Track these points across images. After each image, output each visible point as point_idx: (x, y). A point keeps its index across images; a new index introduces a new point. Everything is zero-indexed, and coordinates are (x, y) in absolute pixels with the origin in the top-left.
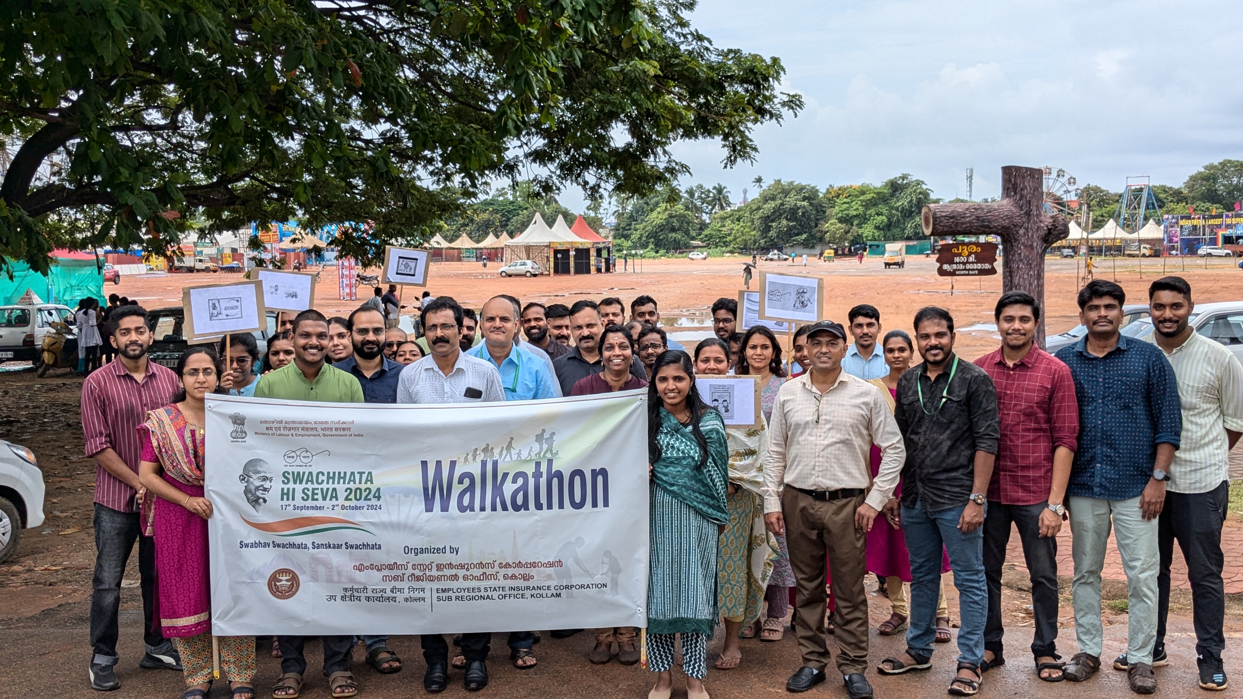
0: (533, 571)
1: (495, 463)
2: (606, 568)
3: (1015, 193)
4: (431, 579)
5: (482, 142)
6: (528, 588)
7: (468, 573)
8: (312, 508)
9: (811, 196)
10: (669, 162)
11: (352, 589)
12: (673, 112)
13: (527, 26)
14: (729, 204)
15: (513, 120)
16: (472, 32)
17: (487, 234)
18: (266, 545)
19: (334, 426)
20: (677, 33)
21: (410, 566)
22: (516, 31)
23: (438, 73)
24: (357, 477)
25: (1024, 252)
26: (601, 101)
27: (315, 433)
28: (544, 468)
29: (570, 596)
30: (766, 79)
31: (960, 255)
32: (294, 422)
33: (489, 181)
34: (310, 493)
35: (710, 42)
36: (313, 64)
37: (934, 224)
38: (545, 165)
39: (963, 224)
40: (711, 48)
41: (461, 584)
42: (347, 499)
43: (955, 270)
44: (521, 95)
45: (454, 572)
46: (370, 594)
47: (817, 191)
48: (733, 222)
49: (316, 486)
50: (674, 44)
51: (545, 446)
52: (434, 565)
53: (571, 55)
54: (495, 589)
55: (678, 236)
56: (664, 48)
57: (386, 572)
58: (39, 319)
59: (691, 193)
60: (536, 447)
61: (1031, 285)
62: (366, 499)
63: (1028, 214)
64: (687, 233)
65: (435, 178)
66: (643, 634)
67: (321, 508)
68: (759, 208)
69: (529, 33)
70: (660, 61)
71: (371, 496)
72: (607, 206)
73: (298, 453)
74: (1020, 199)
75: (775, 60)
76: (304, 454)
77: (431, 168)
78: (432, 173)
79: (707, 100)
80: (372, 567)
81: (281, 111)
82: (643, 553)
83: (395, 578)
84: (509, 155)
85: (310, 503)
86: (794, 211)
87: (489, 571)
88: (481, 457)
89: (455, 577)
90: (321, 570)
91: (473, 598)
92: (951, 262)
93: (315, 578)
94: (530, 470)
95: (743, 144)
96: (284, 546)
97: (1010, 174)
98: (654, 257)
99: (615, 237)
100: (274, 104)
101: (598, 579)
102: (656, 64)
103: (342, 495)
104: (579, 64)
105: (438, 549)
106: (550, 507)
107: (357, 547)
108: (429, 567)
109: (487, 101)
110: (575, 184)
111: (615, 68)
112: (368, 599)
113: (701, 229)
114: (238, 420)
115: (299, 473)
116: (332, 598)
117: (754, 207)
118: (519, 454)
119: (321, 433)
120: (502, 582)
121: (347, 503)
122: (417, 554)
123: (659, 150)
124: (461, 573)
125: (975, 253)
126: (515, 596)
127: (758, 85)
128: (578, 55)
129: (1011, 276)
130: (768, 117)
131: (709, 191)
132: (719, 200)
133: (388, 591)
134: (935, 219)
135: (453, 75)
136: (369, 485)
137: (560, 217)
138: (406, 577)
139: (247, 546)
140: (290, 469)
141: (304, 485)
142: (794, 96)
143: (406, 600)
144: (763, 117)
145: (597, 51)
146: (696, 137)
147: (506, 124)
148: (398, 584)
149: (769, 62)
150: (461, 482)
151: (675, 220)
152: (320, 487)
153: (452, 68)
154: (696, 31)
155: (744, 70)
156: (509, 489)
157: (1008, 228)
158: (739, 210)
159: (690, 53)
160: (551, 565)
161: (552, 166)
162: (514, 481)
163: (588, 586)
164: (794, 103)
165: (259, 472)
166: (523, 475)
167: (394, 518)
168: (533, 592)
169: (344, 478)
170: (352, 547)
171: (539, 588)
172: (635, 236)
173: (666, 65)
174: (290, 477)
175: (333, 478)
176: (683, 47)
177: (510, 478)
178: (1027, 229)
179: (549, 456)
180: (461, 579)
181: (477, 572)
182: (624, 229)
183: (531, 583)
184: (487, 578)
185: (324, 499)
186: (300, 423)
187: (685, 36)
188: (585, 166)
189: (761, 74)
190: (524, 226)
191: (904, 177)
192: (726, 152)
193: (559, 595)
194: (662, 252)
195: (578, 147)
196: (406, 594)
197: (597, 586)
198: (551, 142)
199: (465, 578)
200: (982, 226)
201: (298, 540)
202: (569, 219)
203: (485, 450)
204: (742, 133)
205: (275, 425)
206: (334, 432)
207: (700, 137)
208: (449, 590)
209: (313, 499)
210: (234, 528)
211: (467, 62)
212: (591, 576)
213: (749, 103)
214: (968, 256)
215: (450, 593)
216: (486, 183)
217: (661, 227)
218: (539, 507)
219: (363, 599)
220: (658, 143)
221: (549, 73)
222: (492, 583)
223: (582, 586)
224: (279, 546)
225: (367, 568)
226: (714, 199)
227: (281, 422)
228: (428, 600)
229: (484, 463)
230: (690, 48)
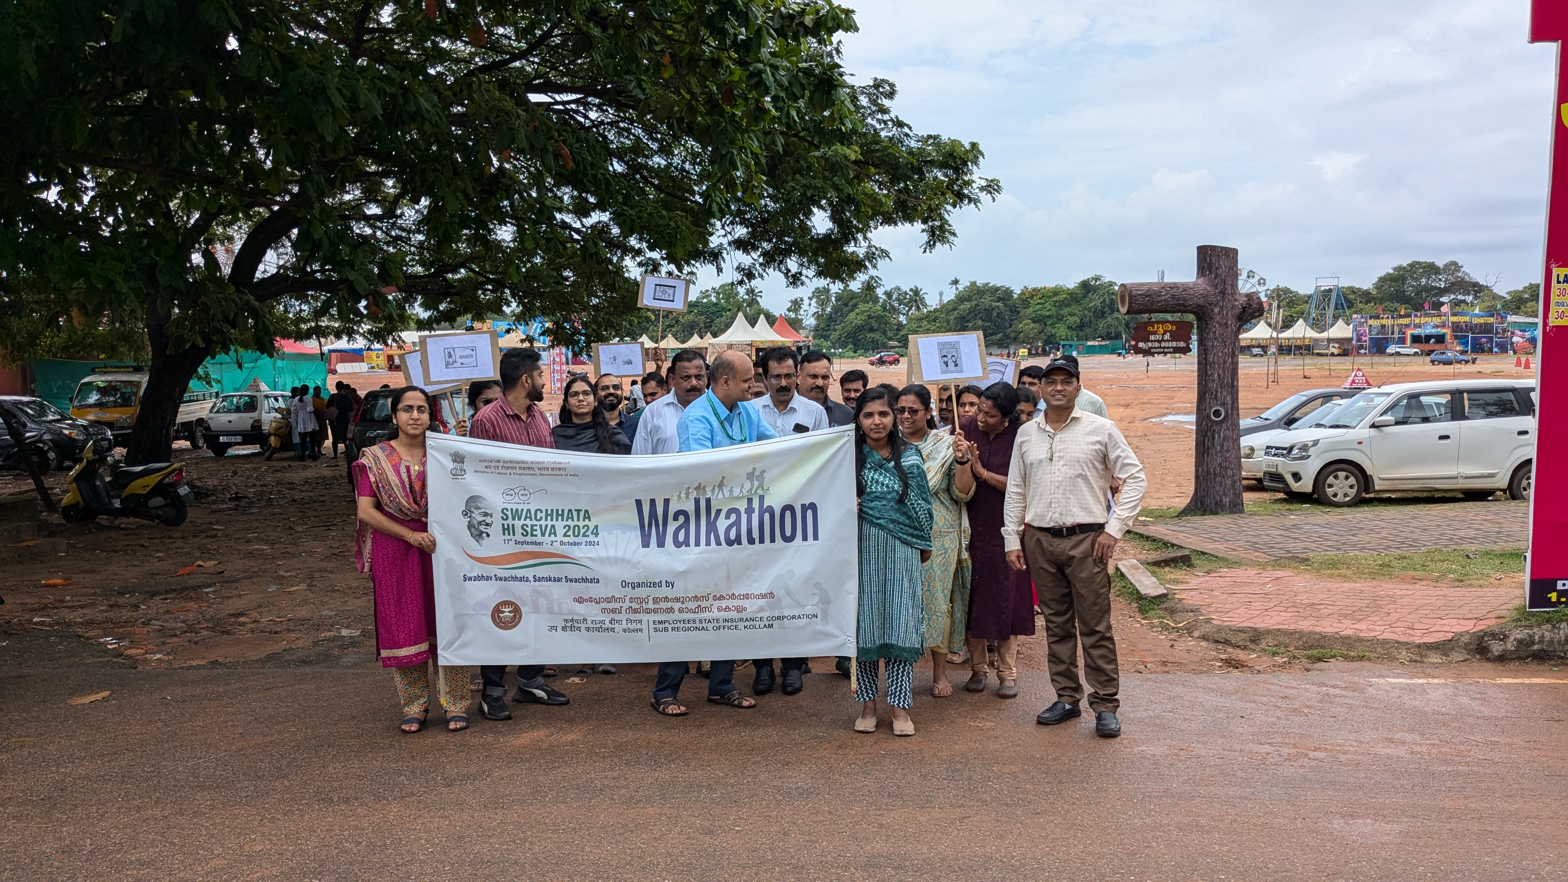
0: (745, 603)
1: (708, 501)
2: (816, 599)
3: (1211, 272)
4: (648, 611)
5: (688, 228)
6: (741, 620)
7: (684, 606)
8: (532, 543)
9: (1005, 295)
10: (870, 247)
11: (572, 621)
12: (873, 197)
13: (732, 108)
14: (926, 306)
15: (717, 203)
16: (678, 115)
17: (692, 335)
18: (488, 578)
19: (550, 466)
20: (878, 120)
21: (627, 599)
22: (722, 113)
23: (646, 166)
24: (575, 514)
25: (1218, 330)
26: (803, 186)
27: (531, 472)
28: (756, 504)
29: (782, 627)
30: (965, 164)
31: (1155, 333)
32: (511, 462)
33: (695, 270)
34: (529, 529)
35: (910, 128)
36: (525, 145)
37: (1130, 303)
38: (748, 254)
39: (1159, 302)
40: (911, 134)
41: (677, 616)
42: (565, 535)
43: (1150, 348)
44: (726, 174)
45: (669, 605)
46: (590, 625)
47: (1012, 292)
48: (929, 322)
49: (534, 522)
50: (875, 130)
51: (756, 484)
52: (650, 599)
53: (774, 142)
54: (709, 621)
55: (876, 336)
56: (865, 134)
57: (605, 605)
58: (266, 407)
59: (889, 295)
60: (747, 485)
61: (1225, 362)
62: (584, 535)
63: (1223, 292)
64: (884, 333)
65: (643, 269)
66: (854, 663)
67: (540, 544)
68: (954, 309)
69: (734, 114)
70: (861, 147)
71: (589, 533)
72: (807, 308)
73: (517, 491)
74: (1216, 278)
75: (974, 145)
76: (522, 492)
77: (638, 259)
78: (640, 264)
79: (907, 185)
80: (590, 600)
81: (494, 194)
82: (853, 585)
83: (613, 611)
84: (714, 241)
85: (529, 538)
86: (989, 311)
87: (704, 604)
88: (694, 494)
89: (671, 610)
90: (542, 601)
91: (689, 629)
92: (1146, 340)
93: (536, 610)
94: (742, 506)
95: (941, 228)
96: (506, 579)
97: (1206, 253)
98: (852, 357)
99: (814, 338)
100: (487, 188)
101: (809, 610)
102: (857, 149)
103: (560, 531)
104: (781, 150)
105: (654, 584)
106: (762, 541)
107: (576, 581)
108: (645, 600)
109: (693, 193)
110: (777, 272)
111: (817, 154)
112: (588, 629)
113: (898, 330)
114: (458, 458)
115: (517, 510)
116: (553, 628)
117: (950, 307)
118: (731, 491)
119: (538, 472)
120: (716, 614)
121: (566, 540)
122: (633, 588)
123: (860, 236)
124: (677, 606)
125: (1170, 331)
126: (729, 628)
127: (957, 170)
128: (780, 141)
129: (1206, 354)
130: (966, 202)
131: (906, 293)
132: (916, 301)
133: (607, 622)
134: (1131, 297)
135: (659, 167)
136: (587, 522)
137: (762, 317)
138: (623, 610)
139: (470, 579)
140: (509, 507)
141: (522, 522)
142: (992, 181)
143: (625, 630)
144: (962, 201)
145: (800, 138)
146: (896, 224)
147: (710, 207)
148: (617, 617)
149: (968, 146)
150: (676, 518)
151: (873, 321)
152: (538, 523)
153: (658, 161)
154: (897, 117)
155: (944, 155)
156: (722, 524)
157: (1203, 307)
158: (936, 311)
159: (890, 139)
160: (763, 596)
161: (755, 255)
162: (727, 517)
163: (799, 617)
164: (992, 187)
165: (480, 508)
166: (736, 511)
167: (612, 553)
168: (747, 623)
169: (562, 515)
170: (571, 580)
171: (752, 620)
172: (835, 336)
173: (867, 151)
174: (509, 514)
175: (552, 515)
176: (883, 134)
177: (723, 514)
178: (1222, 308)
179: (760, 492)
180: (677, 612)
181: (692, 605)
182: (823, 329)
183: (744, 615)
184: (702, 611)
185: (543, 535)
186: (517, 462)
187: (885, 122)
188: (787, 253)
189: (961, 158)
190: (728, 326)
191: (1096, 279)
192: (925, 237)
193: (771, 626)
194: (860, 352)
195: (780, 235)
196: (624, 625)
197: (807, 616)
198: (754, 229)
199: (681, 611)
200: (1178, 305)
201: (520, 573)
202: (771, 320)
203: (698, 488)
204: (942, 218)
205: (493, 464)
206: (550, 472)
207: (899, 224)
208: (665, 622)
209: (532, 535)
210: (457, 562)
211: (673, 155)
212: (802, 606)
213: (948, 188)
214: (1163, 335)
215: (667, 625)
216: (692, 273)
217: (860, 329)
218: (751, 541)
219: (583, 629)
220: (859, 230)
221: (752, 153)
222: (706, 615)
223: (793, 617)
224: (501, 579)
225: (586, 600)
226: (911, 301)
227: (499, 461)
228: (645, 631)
229: (697, 502)
230: (890, 134)
